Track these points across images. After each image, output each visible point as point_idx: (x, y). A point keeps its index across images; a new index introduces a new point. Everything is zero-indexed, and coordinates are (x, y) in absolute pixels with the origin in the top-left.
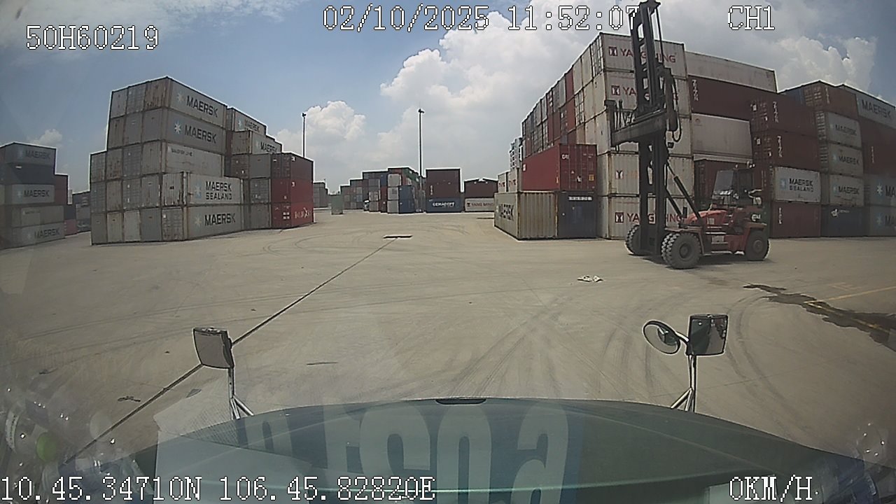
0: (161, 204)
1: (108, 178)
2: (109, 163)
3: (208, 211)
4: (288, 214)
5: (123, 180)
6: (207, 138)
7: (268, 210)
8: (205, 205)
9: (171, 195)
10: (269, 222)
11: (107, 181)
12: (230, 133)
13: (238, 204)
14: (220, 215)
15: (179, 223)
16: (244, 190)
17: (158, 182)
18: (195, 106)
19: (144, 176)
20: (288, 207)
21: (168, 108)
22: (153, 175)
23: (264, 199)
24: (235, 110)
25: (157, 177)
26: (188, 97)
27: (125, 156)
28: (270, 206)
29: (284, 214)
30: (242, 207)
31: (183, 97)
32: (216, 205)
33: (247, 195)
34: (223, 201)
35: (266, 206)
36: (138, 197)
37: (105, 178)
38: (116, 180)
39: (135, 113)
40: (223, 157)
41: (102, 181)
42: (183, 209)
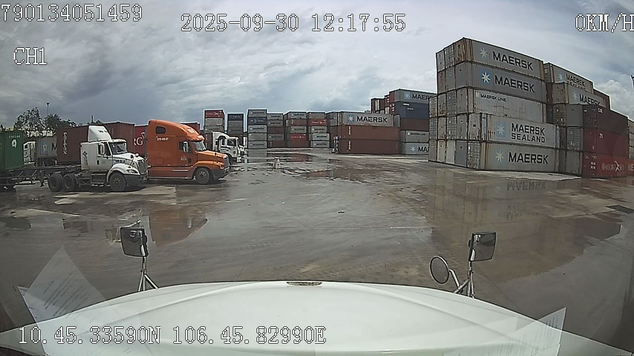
0: (467, 138)
1: (439, 115)
2: (439, 105)
3: (514, 150)
4: (595, 164)
5: (447, 117)
6: (523, 87)
7: (580, 158)
8: (511, 144)
9: (474, 131)
10: (579, 168)
11: (438, 117)
12: (549, 86)
13: (552, 148)
14: (529, 155)
15: (478, 155)
16: (560, 136)
17: (466, 121)
19: (459, 115)
20: (595, 157)
21: (472, 62)
22: (463, 114)
23: (577, 147)
24: (552, 64)
25: (465, 116)
27: (448, 100)
28: (581, 154)
29: (592, 164)
30: (558, 151)
31: (488, 53)
32: (525, 145)
33: (563, 141)
34: (534, 143)
35: (578, 153)
36: (455, 131)
37: (438, 114)
38: (443, 116)
39: (450, 67)
40: (545, 105)
41: (435, 117)
42: (481, 145)
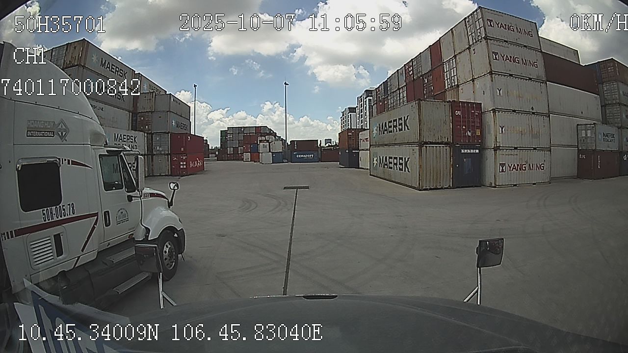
4: (185, 163)
6: (117, 96)
7: (168, 161)
16: (147, 143)
18: (107, 67)
20: (184, 158)
21: (84, 67)
23: (165, 151)
24: (141, 75)
26: (102, 59)
28: (169, 156)
29: (182, 163)
30: (146, 157)
31: (97, 58)
33: (150, 147)
40: (131, 114)
